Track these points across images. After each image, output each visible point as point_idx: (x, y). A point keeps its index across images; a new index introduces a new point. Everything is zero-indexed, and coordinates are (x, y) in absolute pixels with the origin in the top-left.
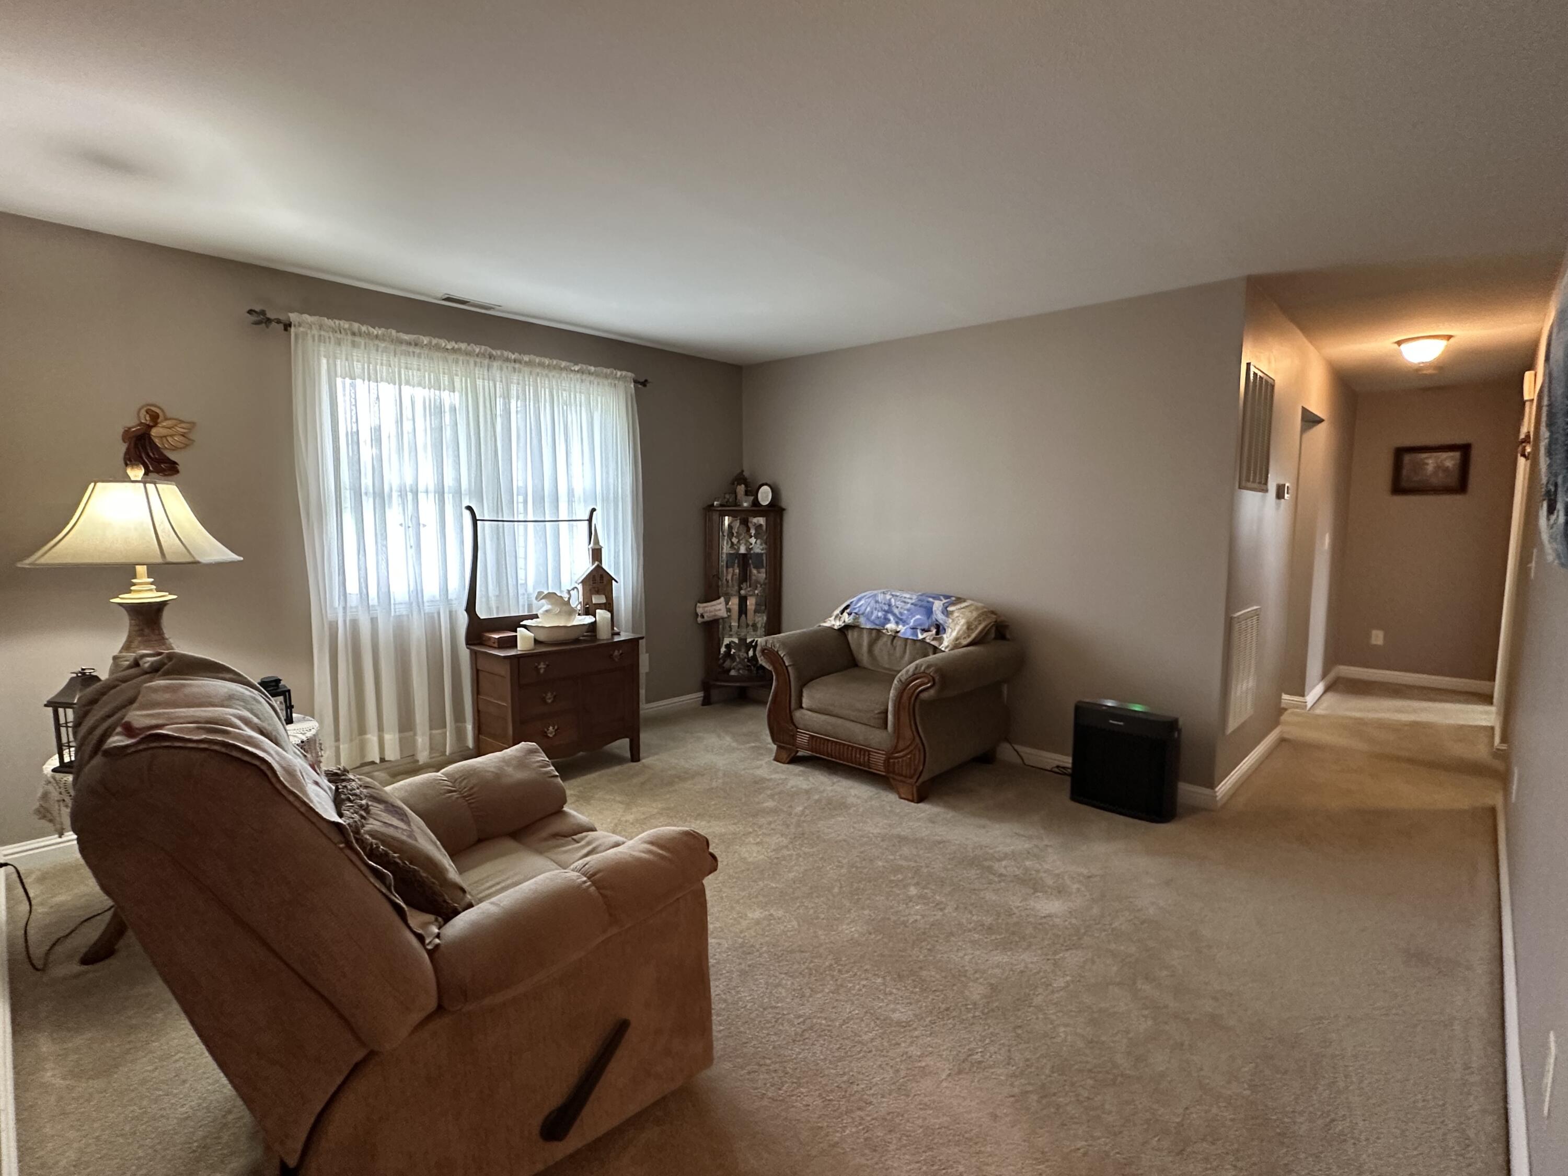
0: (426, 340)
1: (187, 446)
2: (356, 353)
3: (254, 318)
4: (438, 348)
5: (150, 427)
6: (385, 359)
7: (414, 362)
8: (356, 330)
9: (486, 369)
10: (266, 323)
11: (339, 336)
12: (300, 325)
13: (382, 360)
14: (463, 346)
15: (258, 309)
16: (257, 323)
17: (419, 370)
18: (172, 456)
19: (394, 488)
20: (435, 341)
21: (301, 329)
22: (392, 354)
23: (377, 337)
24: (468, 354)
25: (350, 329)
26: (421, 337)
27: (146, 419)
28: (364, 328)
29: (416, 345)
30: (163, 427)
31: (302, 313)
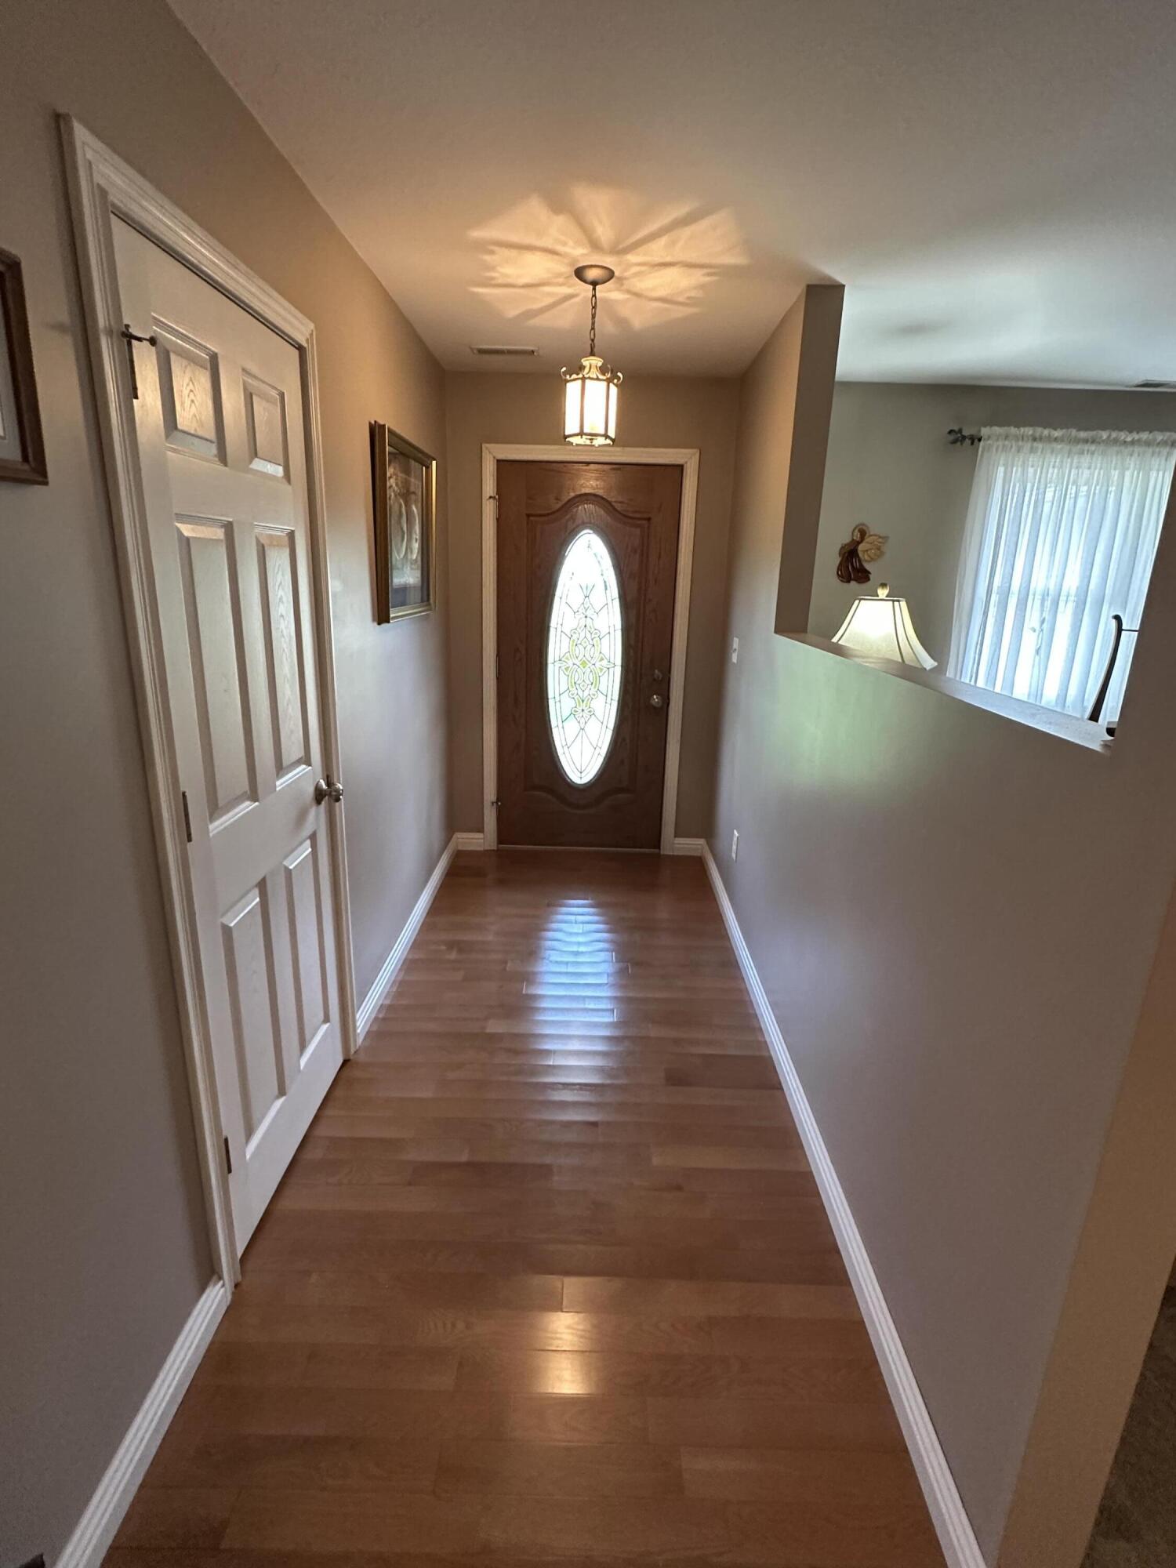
0: (1105, 435)
1: (879, 556)
2: (1032, 459)
3: (952, 437)
4: (1116, 441)
5: (859, 543)
6: (1058, 460)
7: (1086, 460)
8: (1037, 435)
9: (1164, 458)
10: (961, 441)
11: (1020, 443)
12: (989, 438)
13: (1055, 462)
14: (1145, 436)
15: (956, 428)
16: (954, 442)
17: (1089, 468)
18: (867, 566)
19: (1038, 592)
20: (1114, 435)
21: (989, 442)
22: (1066, 455)
23: (1056, 439)
24: (1148, 444)
25: (1032, 435)
26: (1100, 432)
27: (857, 536)
28: (1046, 432)
29: (1093, 442)
30: (868, 543)
31: (991, 426)
